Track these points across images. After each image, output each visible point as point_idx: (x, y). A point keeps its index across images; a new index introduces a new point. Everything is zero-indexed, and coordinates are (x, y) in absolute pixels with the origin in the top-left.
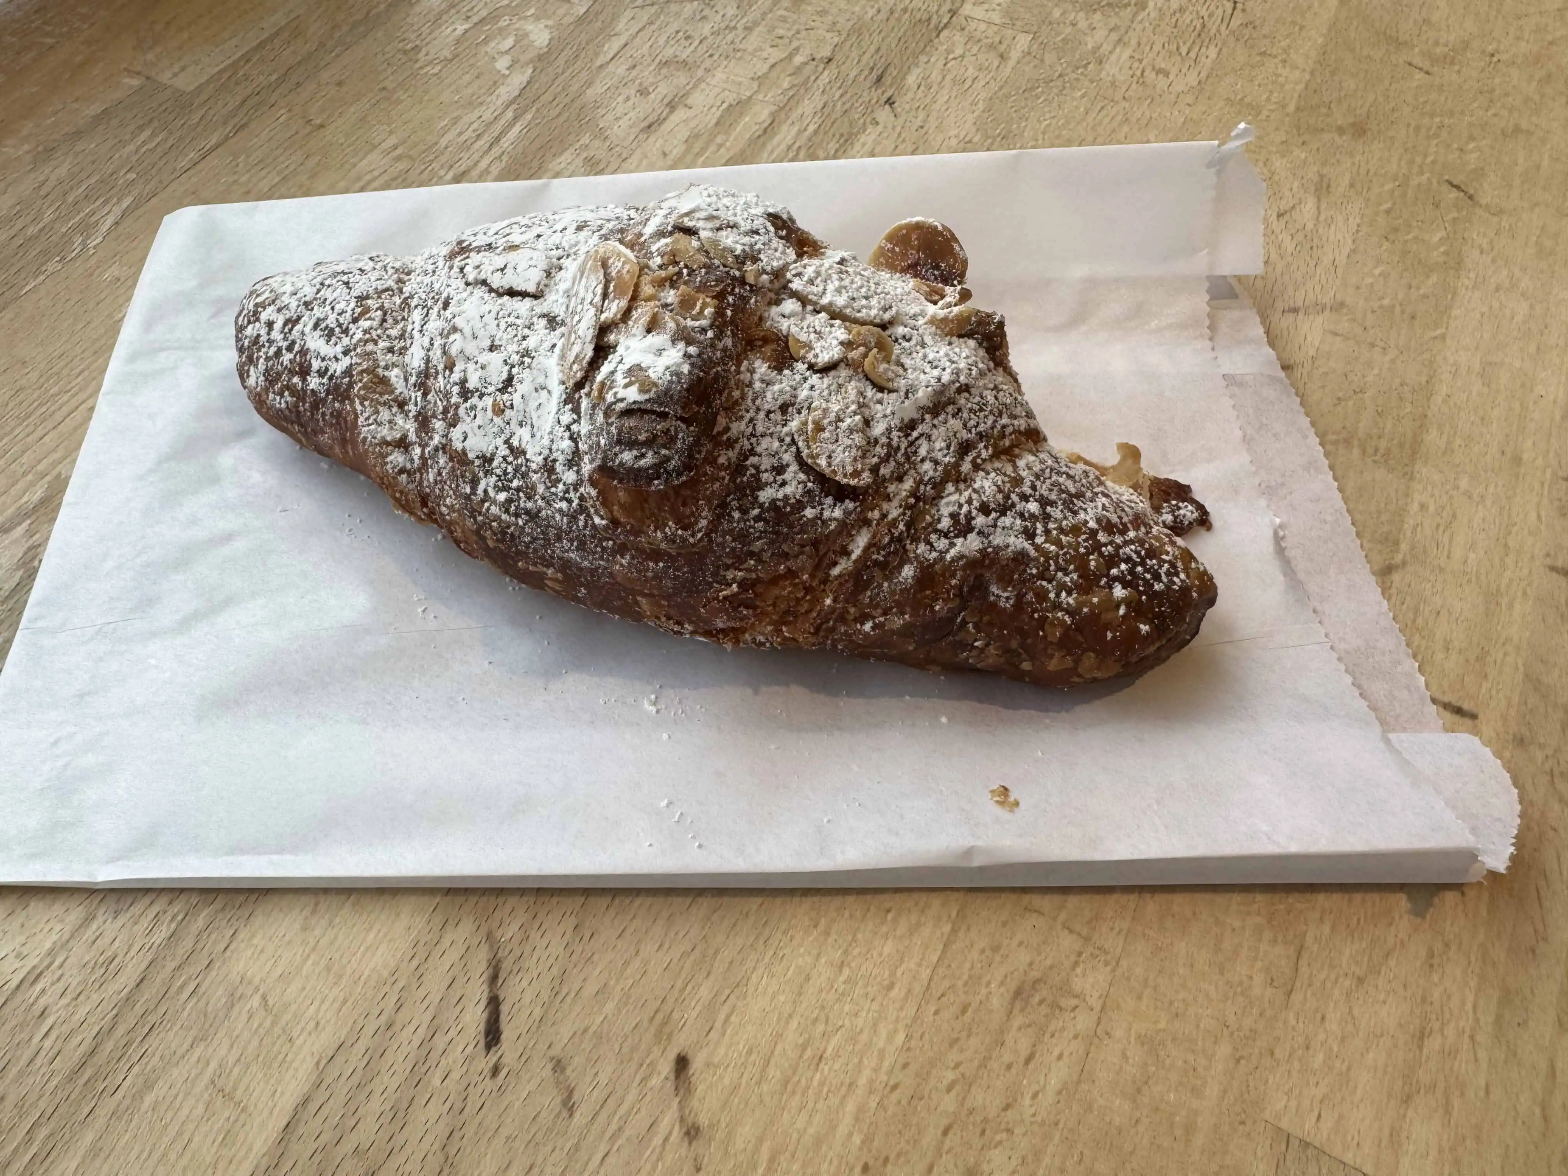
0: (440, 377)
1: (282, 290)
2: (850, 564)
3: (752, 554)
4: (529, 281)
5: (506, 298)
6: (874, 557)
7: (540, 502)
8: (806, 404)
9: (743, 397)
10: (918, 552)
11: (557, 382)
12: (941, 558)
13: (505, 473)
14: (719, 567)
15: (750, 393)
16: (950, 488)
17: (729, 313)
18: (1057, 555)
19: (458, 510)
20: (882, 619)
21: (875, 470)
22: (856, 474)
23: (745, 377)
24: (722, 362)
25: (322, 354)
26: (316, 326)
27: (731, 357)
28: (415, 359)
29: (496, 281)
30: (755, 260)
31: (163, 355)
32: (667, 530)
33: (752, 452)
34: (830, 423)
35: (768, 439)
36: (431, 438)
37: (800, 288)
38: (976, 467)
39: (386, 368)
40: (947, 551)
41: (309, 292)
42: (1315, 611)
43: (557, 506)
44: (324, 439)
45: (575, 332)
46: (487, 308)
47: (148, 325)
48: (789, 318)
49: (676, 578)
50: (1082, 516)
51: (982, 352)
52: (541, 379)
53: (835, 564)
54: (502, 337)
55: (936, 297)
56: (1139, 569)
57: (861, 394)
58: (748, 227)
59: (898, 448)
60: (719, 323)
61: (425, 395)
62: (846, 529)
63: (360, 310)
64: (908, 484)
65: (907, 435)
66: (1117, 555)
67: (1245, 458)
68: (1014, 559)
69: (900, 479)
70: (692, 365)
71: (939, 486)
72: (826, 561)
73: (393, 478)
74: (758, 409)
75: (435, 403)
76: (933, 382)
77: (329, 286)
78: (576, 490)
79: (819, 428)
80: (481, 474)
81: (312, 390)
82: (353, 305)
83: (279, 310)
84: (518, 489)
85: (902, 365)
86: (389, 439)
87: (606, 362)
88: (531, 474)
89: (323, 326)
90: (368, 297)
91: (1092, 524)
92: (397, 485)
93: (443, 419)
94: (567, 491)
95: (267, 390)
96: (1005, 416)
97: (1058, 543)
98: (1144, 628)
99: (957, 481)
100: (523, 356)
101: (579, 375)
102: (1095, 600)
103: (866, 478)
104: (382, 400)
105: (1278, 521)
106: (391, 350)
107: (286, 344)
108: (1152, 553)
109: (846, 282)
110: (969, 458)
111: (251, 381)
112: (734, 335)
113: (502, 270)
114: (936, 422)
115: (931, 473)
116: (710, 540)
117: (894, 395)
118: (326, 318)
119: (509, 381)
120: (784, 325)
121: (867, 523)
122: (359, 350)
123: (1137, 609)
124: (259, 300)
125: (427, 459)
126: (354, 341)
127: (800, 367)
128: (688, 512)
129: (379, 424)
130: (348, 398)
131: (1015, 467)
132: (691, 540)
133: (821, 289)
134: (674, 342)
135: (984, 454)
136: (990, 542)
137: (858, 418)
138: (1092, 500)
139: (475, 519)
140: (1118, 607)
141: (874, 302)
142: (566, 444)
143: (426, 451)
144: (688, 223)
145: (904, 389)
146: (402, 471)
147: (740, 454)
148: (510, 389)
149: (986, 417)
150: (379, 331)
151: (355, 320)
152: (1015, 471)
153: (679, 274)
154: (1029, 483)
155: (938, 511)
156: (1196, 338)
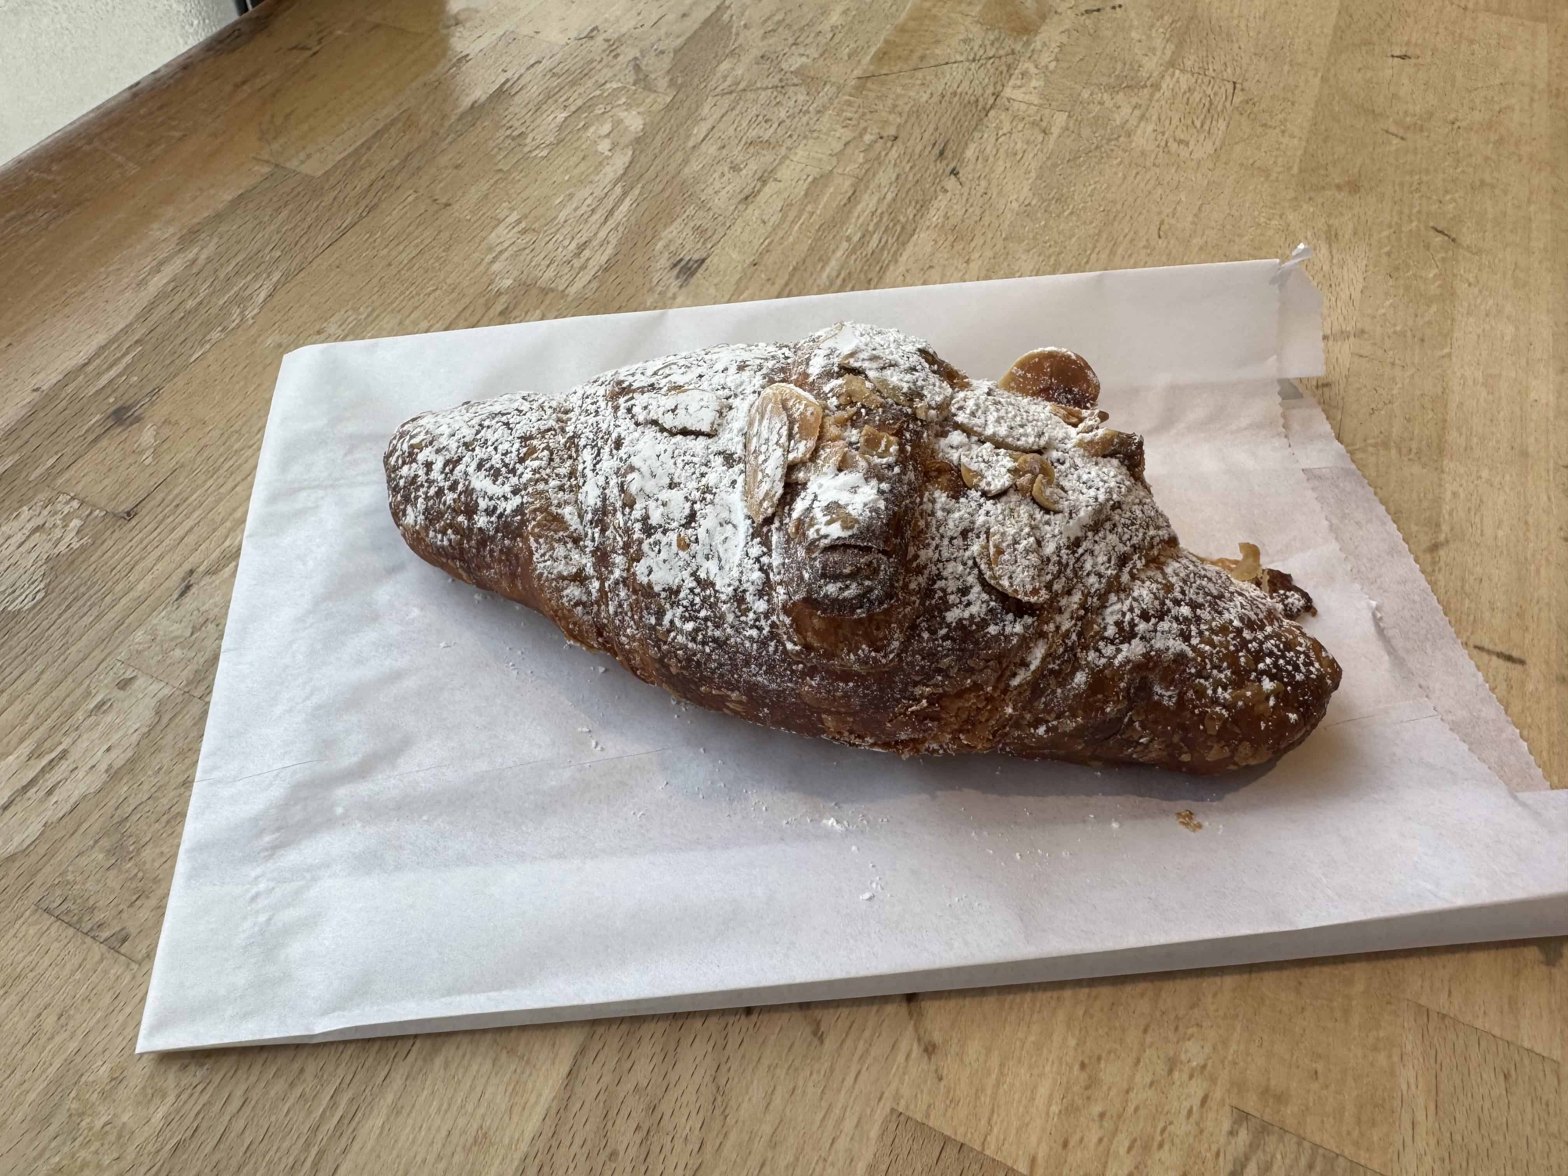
0: (619, 515)
1: (438, 431)
2: (1029, 674)
3: (939, 671)
4: (703, 421)
8: (984, 529)
9: (928, 525)
10: (1089, 659)
11: (743, 517)
12: (1111, 664)
13: (692, 604)
14: (907, 685)
16: (1113, 598)
17: (909, 448)
18: (1212, 654)
19: (640, 640)
20: (1055, 723)
21: (1049, 586)
22: (1035, 592)
23: (928, 507)
24: (909, 494)
25: (490, 493)
26: (479, 467)
27: (915, 490)
28: (590, 496)
29: (668, 421)
30: (922, 397)
31: (304, 494)
32: (860, 652)
33: (940, 577)
34: (1008, 546)
35: (953, 563)
36: (611, 572)
38: (1133, 577)
39: (559, 506)
42: (1420, 686)
47: (284, 465)
67: (1334, 546)
105: (1374, 603)
156: (1273, 436)
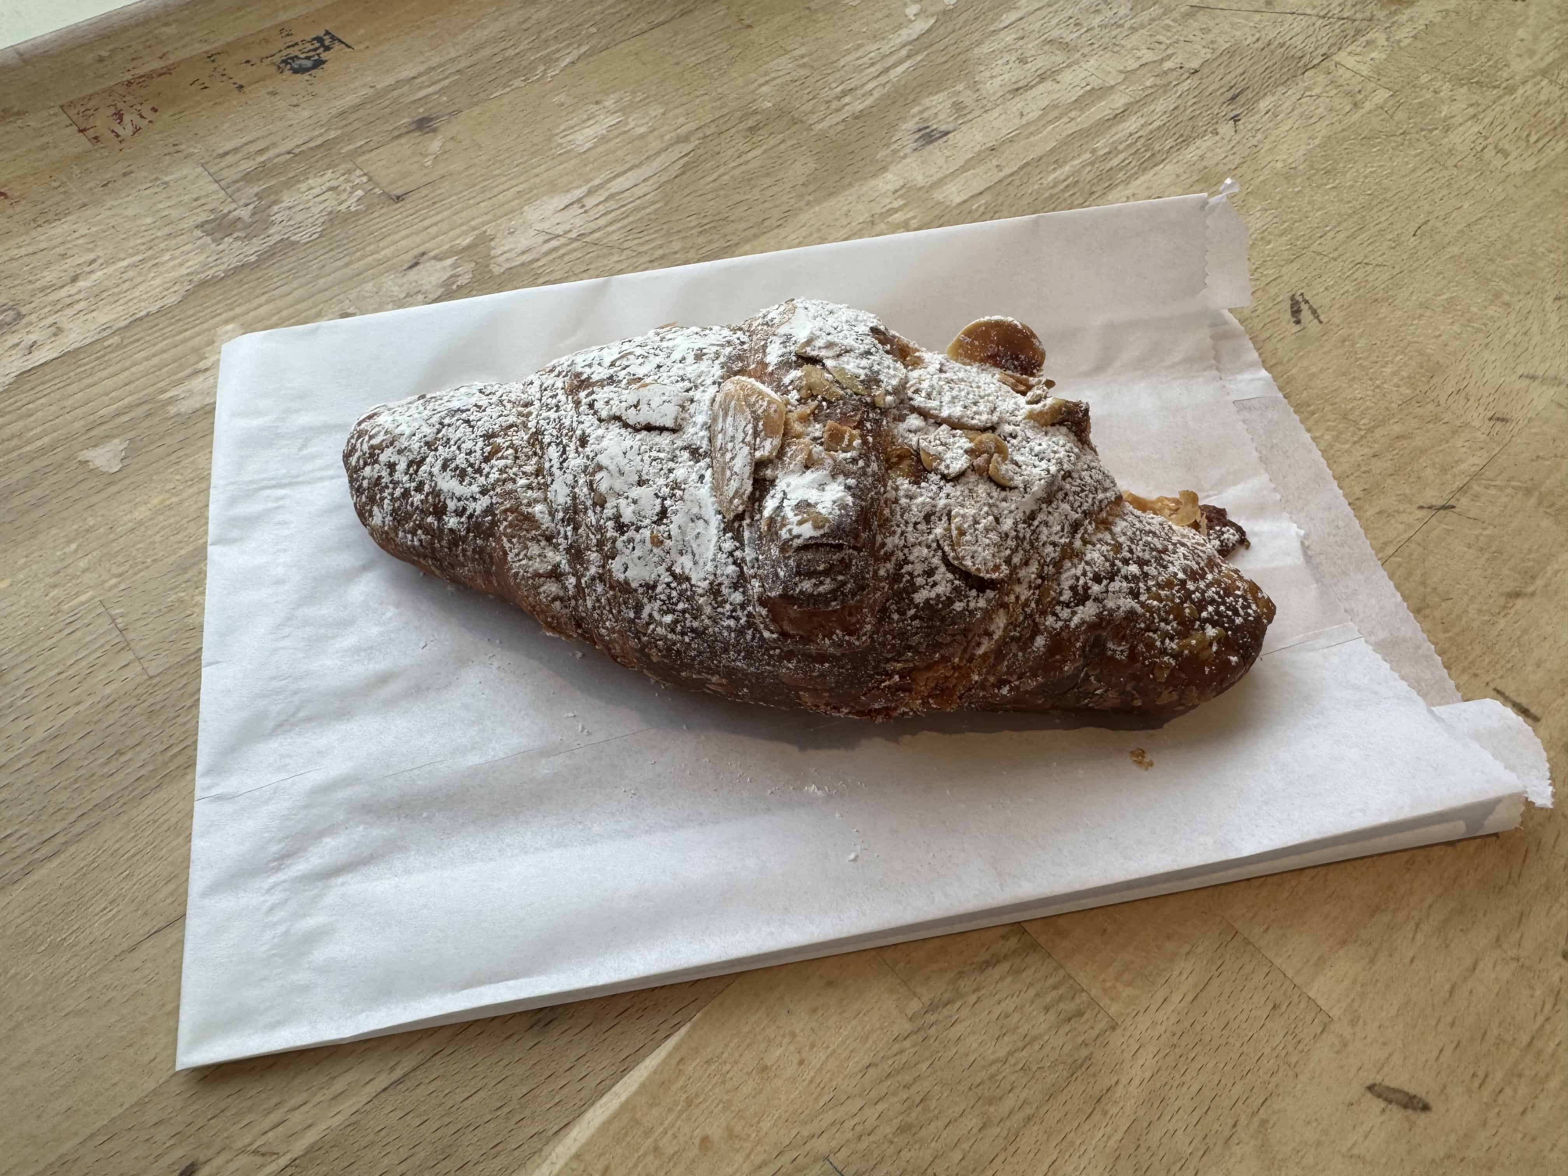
0: (590, 513)
1: (398, 431)
2: (993, 642)
3: (909, 648)
4: (665, 416)
5: (644, 433)
6: (1012, 634)
7: (707, 621)
8: (946, 511)
9: (892, 512)
10: (1047, 623)
11: (713, 513)
12: (1068, 627)
13: (670, 597)
14: (879, 662)
15: (898, 509)
16: (1067, 564)
17: (870, 439)
18: (1159, 608)
19: (619, 632)
20: (1017, 683)
21: (1008, 561)
22: (997, 568)
23: (891, 494)
24: (873, 486)
25: (457, 494)
26: (444, 467)
27: (879, 480)
28: (560, 493)
29: (632, 417)
30: (878, 382)
31: (261, 496)
32: (834, 637)
33: (906, 562)
34: (969, 526)
35: (918, 548)
36: (587, 569)
37: (920, 405)
38: (1085, 542)
39: (529, 505)
40: (1070, 620)
41: (428, 432)
42: (1346, 611)
43: (725, 624)
44: (463, 571)
45: (730, 468)
46: (628, 443)
47: (239, 462)
48: (916, 433)
49: (840, 674)
50: (1171, 569)
51: (1072, 436)
52: (695, 510)
53: (979, 644)
54: (649, 471)
55: (1023, 388)
56: (1222, 608)
57: (989, 495)
58: (862, 350)
59: (1024, 538)
60: (865, 453)
61: (576, 529)
62: (988, 615)
63: (489, 448)
64: (1034, 567)
65: (1030, 525)
66: (1204, 599)
68: (1125, 618)
69: (1028, 563)
70: (854, 495)
71: (1058, 565)
72: (973, 644)
73: (547, 606)
74: (907, 523)
75: (588, 536)
76: (1044, 474)
77: (449, 425)
78: (743, 609)
79: (962, 533)
80: (645, 600)
81: (451, 530)
82: (480, 444)
83: (400, 452)
84: (684, 611)
85: (1016, 464)
86: (541, 571)
87: (768, 497)
88: (697, 597)
89: (453, 466)
90: (494, 435)
91: (1181, 575)
92: (549, 611)
93: (598, 551)
94: (734, 610)
95: (395, 530)
96: (1099, 491)
97: (1160, 600)
98: (1234, 659)
99: (1070, 558)
100: (673, 489)
101: (741, 508)
102: (1194, 642)
103: (1003, 570)
104: (529, 536)
105: (1302, 532)
106: (529, 487)
107: (414, 484)
108: (1228, 592)
109: (956, 392)
110: (1079, 536)
111: (376, 521)
112: (878, 458)
113: (636, 406)
114: (1050, 509)
115: (1052, 555)
116: (874, 641)
117: (1015, 492)
118: (454, 459)
119: (663, 513)
120: (913, 439)
121: (1004, 606)
122: (498, 490)
123: (1226, 644)
124: (374, 442)
125: (583, 589)
126: (491, 480)
127: (935, 477)
128: (854, 620)
129: (530, 559)
130: (493, 535)
131: (1113, 534)
132: (857, 643)
133: (938, 402)
134: (834, 477)
135: (1090, 529)
136: (1104, 606)
137: (991, 518)
138: (1175, 552)
139: (639, 639)
140: (1211, 645)
141: (981, 407)
142: (731, 569)
143: (583, 581)
144: (811, 352)
145: (1022, 485)
146: (555, 599)
147: (896, 565)
148: (665, 521)
149: (1087, 496)
150: (515, 469)
151: (487, 460)
152: (1113, 539)
154: (1126, 548)
155: (1059, 585)
156: (1205, 370)
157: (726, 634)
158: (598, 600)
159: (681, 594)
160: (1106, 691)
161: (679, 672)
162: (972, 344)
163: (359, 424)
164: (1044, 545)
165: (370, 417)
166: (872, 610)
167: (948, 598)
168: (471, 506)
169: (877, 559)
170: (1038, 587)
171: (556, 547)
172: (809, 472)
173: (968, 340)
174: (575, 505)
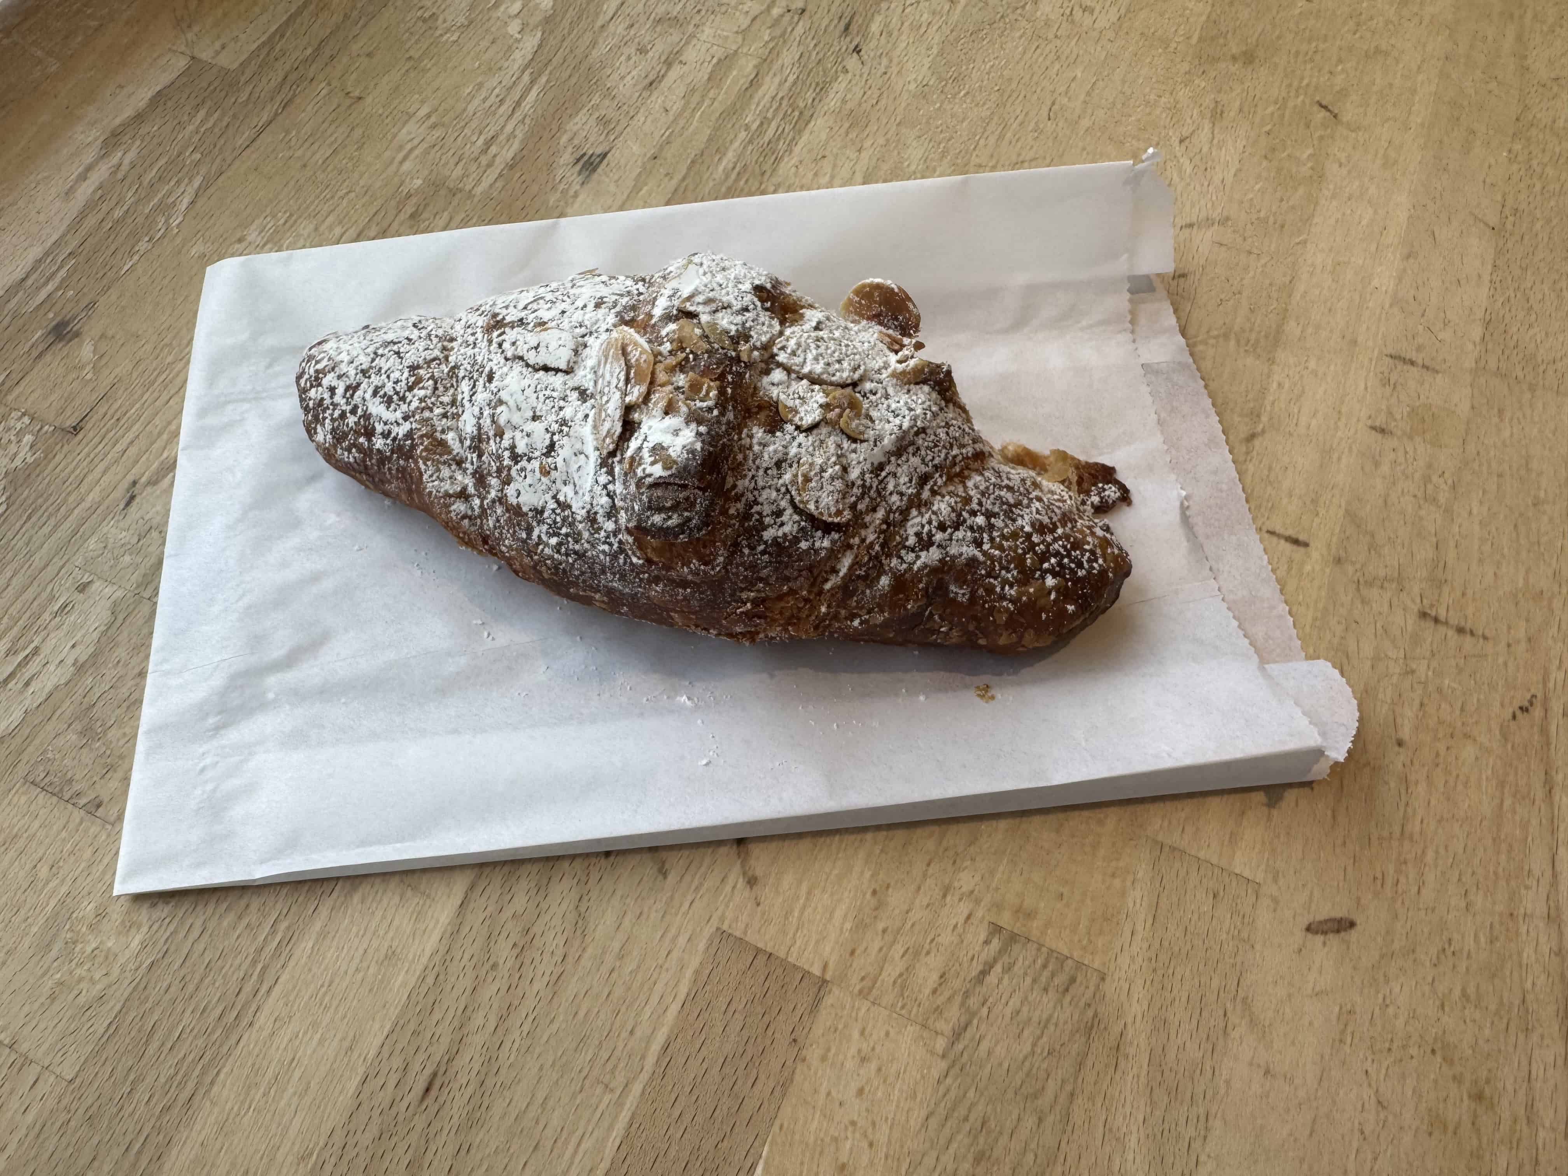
0: (492, 442)
1: (339, 358)
2: (839, 579)
3: (761, 579)
4: (561, 359)
5: (542, 373)
6: (857, 573)
7: (586, 546)
8: (796, 460)
9: (745, 458)
10: (892, 565)
11: (592, 449)
12: (910, 569)
13: (555, 522)
14: (735, 590)
15: (751, 455)
16: (914, 512)
17: (729, 391)
18: (1001, 557)
19: (516, 549)
20: (867, 617)
21: (853, 507)
22: (839, 513)
23: (746, 441)
24: (727, 433)
25: (384, 419)
26: (375, 393)
27: (733, 429)
28: (468, 425)
29: (532, 358)
30: (747, 338)
32: (692, 566)
33: (756, 502)
34: (816, 474)
35: (768, 490)
36: (488, 492)
37: (785, 361)
38: (934, 493)
39: (443, 432)
40: (914, 563)
41: (364, 361)
42: (1211, 569)
43: (601, 548)
44: (392, 487)
45: (605, 411)
46: (526, 382)
48: (778, 385)
49: (702, 599)
50: (1020, 522)
51: (934, 395)
52: (578, 446)
53: (827, 580)
54: (542, 408)
55: (896, 347)
56: (1066, 560)
57: (839, 446)
58: (739, 307)
59: (871, 487)
60: (722, 403)
61: (480, 456)
62: (834, 554)
63: (412, 379)
64: (880, 514)
65: (877, 476)
66: (1048, 551)
67: (1159, 439)
68: (967, 565)
69: (874, 510)
70: (703, 441)
71: (905, 513)
72: (820, 579)
73: (457, 522)
74: (758, 468)
75: (489, 463)
76: (896, 429)
77: (382, 356)
78: (615, 536)
79: (807, 479)
80: (535, 524)
81: (378, 450)
82: (406, 374)
83: (339, 377)
84: (567, 535)
85: (871, 418)
86: (451, 492)
87: (633, 439)
88: (577, 523)
89: (382, 393)
90: (418, 367)
91: (1028, 529)
92: (461, 527)
93: (497, 477)
94: (608, 537)
95: (335, 446)
96: (955, 447)
97: (1003, 550)
98: (1071, 608)
99: (919, 507)
100: (561, 425)
101: (611, 447)
102: (1032, 590)
103: (847, 515)
104: (442, 460)
105: (1184, 493)
106: (445, 415)
107: (349, 408)
108: (1077, 545)
109: (822, 350)
110: (927, 487)
111: (320, 437)
112: (734, 408)
113: (536, 348)
114: (900, 462)
115: (898, 503)
116: (727, 571)
117: (865, 444)
118: (383, 386)
119: (551, 447)
120: (775, 392)
121: (850, 547)
122: (417, 417)
123: (1064, 593)
124: (320, 366)
125: (486, 509)
126: (412, 407)
127: (789, 428)
128: (708, 552)
129: (442, 480)
130: (412, 457)
131: (965, 487)
132: (712, 573)
133: (801, 359)
134: (687, 423)
136: (947, 553)
137: (837, 467)
138: (1028, 506)
139: (531, 557)
140: (1050, 593)
141: (845, 364)
142: (605, 500)
143: (485, 503)
144: (690, 307)
145: (872, 439)
146: (465, 517)
147: (746, 505)
148: (553, 454)
149: (940, 451)
150: (433, 399)
151: (410, 389)
152: (965, 491)
153: (686, 359)
154: (976, 501)
155: (906, 531)
156: (1120, 332)
157: (602, 557)
158: (498, 521)
159: (564, 520)
160: (951, 629)
161: (568, 589)
162: (860, 303)
163: (310, 349)
164: (891, 494)
165: (320, 343)
166: (724, 544)
167: (795, 537)
168: (395, 430)
169: (728, 499)
170: (882, 532)
171: (465, 470)
172: (667, 418)
173: (857, 299)
174: (480, 434)
